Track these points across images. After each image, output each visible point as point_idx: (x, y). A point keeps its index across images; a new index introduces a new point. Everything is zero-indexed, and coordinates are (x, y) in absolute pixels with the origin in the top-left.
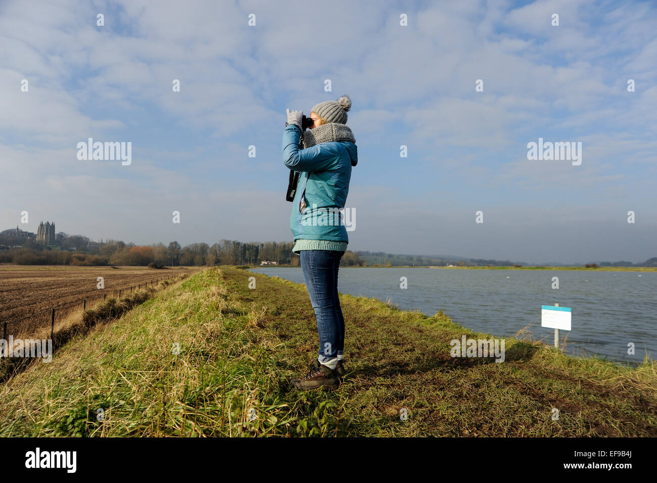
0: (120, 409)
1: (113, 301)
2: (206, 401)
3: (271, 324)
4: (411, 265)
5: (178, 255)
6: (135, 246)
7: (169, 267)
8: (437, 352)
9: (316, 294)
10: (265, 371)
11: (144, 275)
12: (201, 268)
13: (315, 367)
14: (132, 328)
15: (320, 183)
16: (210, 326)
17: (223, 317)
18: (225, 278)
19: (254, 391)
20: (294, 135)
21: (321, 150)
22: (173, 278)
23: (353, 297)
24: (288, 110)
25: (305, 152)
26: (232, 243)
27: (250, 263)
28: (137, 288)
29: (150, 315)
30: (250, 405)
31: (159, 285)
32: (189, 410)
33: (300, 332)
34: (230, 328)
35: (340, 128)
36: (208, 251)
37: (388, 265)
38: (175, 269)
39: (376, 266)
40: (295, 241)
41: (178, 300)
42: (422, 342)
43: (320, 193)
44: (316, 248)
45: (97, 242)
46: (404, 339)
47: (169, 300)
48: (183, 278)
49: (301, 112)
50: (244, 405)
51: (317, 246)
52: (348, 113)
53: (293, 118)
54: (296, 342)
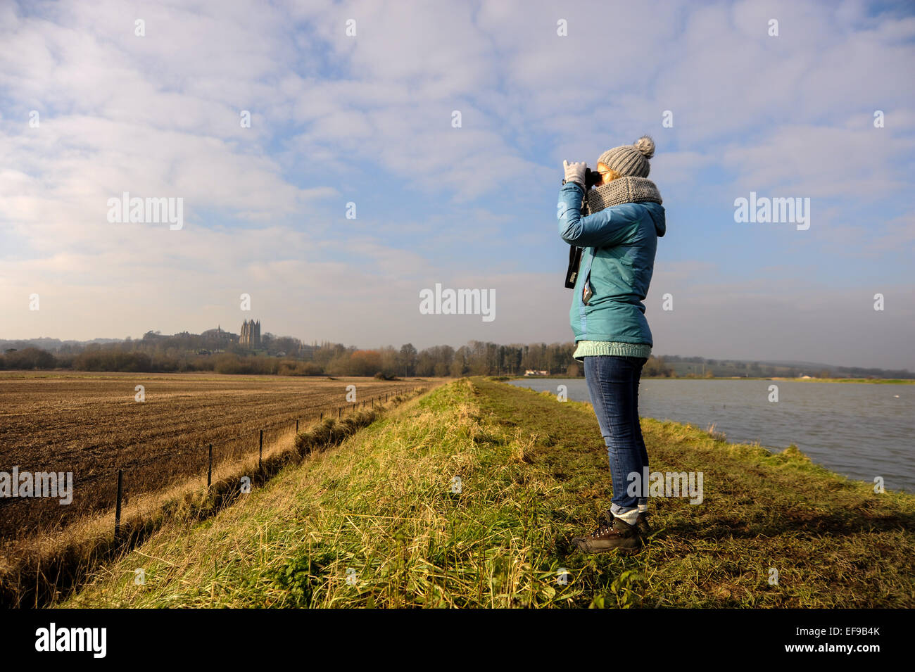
0: (348, 564)
1: (331, 423)
2: (458, 560)
3: (542, 458)
4: (743, 376)
5: (413, 361)
6: (358, 350)
7: (402, 378)
8: (789, 507)
9: (607, 418)
10: (536, 524)
11: (369, 388)
12: (443, 379)
13: (606, 521)
14: (357, 459)
15: (611, 262)
16: (460, 459)
17: (476, 447)
18: (477, 394)
19: (523, 551)
20: (573, 196)
21: (612, 216)
22: (407, 394)
23: (657, 422)
24: (565, 163)
25: (591, 219)
26: (485, 346)
27: (510, 372)
28: (361, 406)
29: (379, 441)
30: (518, 570)
31: (390, 403)
32: (436, 572)
33: (583, 470)
34: (486, 463)
35: (639, 184)
36: (454, 356)
37: (708, 376)
38: (409, 380)
39: (691, 377)
40: (577, 342)
41: (415, 423)
42: (765, 492)
43: (612, 277)
44: (606, 353)
45: (310, 344)
46: (736, 485)
47: (403, 422)
48: (420, 393)
49: (583, 163)
50: (511, 569)
51: (608, 349)
52: (651, 161)
53: (572, 173)
54: (579, 484)
